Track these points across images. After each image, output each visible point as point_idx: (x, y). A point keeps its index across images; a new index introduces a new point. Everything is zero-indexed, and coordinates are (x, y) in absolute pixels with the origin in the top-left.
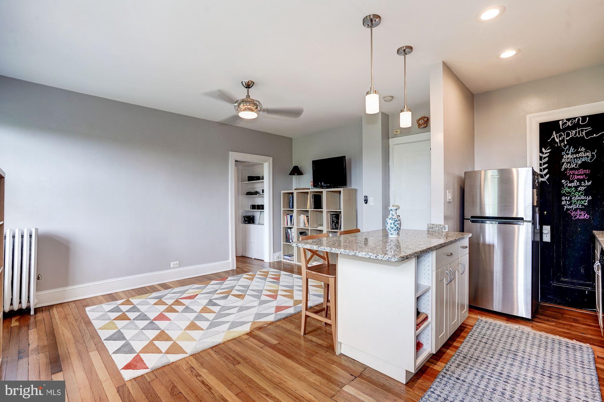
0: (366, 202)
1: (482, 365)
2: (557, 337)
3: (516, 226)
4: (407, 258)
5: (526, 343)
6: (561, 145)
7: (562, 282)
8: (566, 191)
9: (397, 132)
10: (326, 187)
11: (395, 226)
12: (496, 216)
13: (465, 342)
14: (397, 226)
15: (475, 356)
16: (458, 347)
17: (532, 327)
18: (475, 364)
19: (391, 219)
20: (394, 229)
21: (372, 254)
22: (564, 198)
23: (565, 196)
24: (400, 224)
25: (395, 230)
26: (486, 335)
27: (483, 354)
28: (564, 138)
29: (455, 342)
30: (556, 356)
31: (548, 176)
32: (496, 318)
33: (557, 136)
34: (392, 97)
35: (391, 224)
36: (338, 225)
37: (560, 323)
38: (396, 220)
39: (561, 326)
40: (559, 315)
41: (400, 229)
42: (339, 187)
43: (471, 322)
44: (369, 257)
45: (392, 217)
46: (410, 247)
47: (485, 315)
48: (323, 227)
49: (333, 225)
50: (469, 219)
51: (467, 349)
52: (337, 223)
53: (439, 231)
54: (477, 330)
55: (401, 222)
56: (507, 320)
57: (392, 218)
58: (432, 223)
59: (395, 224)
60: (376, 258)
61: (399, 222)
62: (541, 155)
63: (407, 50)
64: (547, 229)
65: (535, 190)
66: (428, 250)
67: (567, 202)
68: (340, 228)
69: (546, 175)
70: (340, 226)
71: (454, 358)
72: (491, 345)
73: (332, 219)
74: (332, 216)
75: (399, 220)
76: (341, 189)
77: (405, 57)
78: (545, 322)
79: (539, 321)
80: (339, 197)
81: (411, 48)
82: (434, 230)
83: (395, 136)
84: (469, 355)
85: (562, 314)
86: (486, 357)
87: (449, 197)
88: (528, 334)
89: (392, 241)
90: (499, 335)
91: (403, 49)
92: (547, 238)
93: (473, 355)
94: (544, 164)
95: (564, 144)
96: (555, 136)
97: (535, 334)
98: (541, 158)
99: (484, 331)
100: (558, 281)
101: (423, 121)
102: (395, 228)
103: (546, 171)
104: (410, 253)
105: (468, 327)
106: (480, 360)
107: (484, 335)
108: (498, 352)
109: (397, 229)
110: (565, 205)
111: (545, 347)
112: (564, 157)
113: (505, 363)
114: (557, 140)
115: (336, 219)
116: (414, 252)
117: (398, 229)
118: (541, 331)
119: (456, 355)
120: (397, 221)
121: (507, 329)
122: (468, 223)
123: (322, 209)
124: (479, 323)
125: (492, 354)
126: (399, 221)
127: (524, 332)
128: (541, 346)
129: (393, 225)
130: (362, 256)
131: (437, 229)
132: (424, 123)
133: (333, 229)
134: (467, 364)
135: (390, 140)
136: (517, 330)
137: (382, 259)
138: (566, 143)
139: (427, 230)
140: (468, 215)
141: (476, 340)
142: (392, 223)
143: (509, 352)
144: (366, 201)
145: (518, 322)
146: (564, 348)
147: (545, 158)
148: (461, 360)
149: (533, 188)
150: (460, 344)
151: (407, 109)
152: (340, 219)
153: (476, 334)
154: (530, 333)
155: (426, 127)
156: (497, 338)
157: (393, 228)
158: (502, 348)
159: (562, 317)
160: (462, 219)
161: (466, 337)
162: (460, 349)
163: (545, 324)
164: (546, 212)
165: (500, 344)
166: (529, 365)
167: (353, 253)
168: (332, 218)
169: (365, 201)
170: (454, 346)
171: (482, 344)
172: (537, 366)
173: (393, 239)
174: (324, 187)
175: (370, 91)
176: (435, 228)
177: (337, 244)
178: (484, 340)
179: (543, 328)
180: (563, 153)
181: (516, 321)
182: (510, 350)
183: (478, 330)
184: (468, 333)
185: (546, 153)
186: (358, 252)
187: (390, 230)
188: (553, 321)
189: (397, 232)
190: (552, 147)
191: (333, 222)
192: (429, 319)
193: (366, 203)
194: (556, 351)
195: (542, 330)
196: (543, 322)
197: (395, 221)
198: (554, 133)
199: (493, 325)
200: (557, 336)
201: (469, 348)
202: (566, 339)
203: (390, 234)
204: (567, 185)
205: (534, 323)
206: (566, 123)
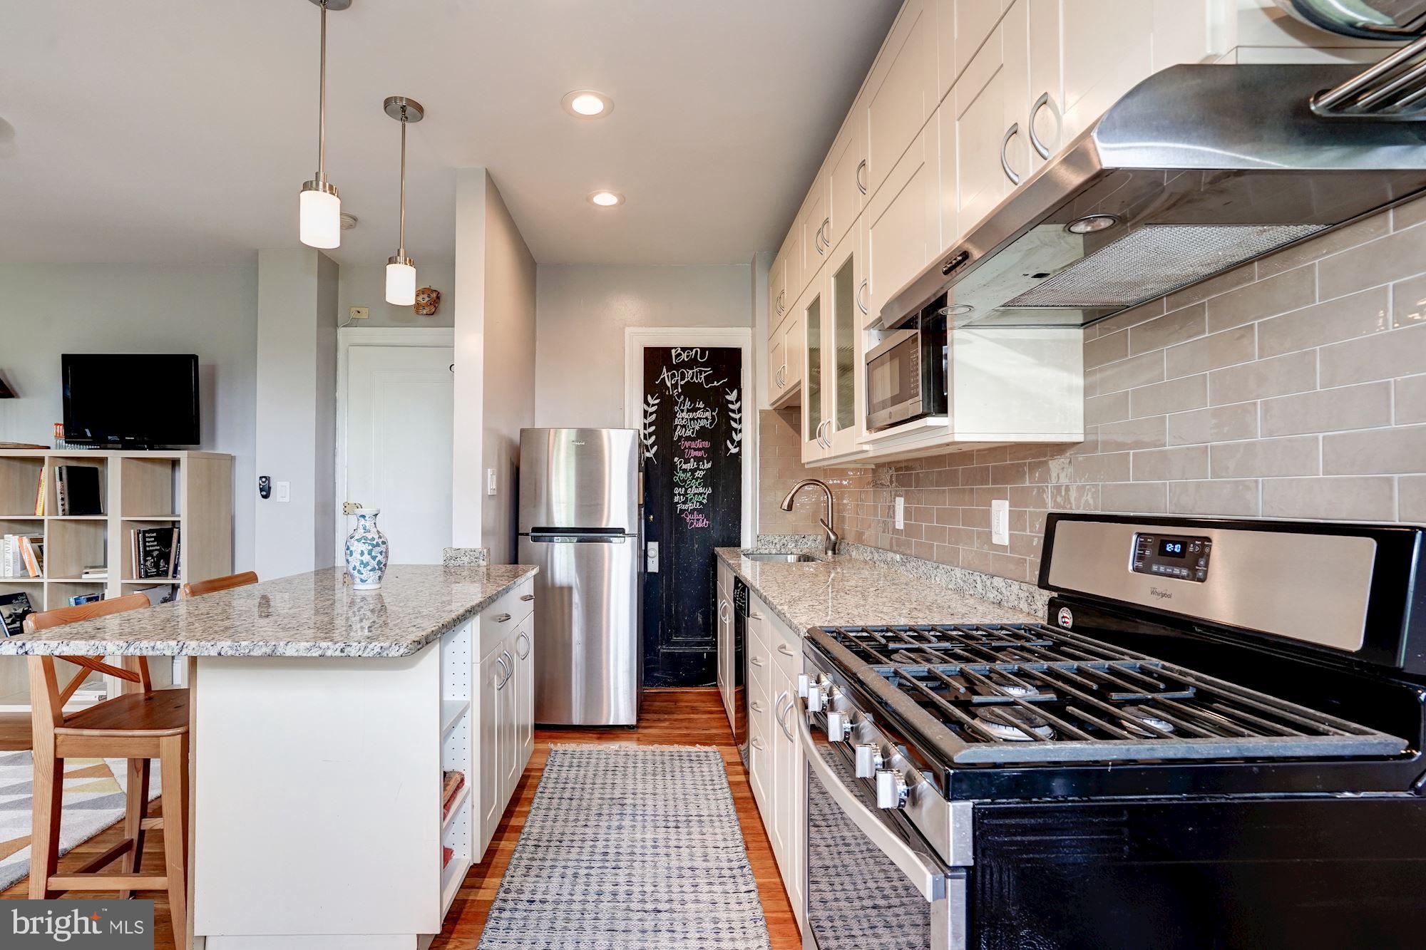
0: (264, 493)
1: (572, 850)
2: (676, 748)
3: (606, 544)
4: (427, 643)
5: (635, 774)
6: (673, 393)
7: (677, 643)
8: (679, 478)
9: (359, 312)
10: (120, 446)
11: (374, 558)
12: (573, 526)
13: (533, 811)
14: (377, 559)
15: (556, 837)
16: (522, 827)
17: (638, 740)
18: (557, 853)
19: (363, 541)
20: (369, 568)
21: (330, 643)
22: (677, 491)
23: (679, 486)
24: (387, 552)
25: (373, 570)
26: (568, 781)
27: (570, 824)
28: (678, 380)
29: (513, 818)
30: (679, 782)
31: (655, 448)
32: (579, 738)
33: (668, 376)
34: (355, 220)
35: (362, 554)
36: (167, 563)
37: (676, 720)
38: (375, 542)
39: (678, 726)
40: (671, 705)
41: (385, 565)
42: (169, 446)
43: (539, 761)
44: (320, 652)
45: (364, 535)
46: (425, 611)
47: (561, 738)
48: (106, 572)
49: (148, 563)
50: (527, 534)
51: (538, 824)
52: (165, 556)
53: (472, 564)
54: (552, 776)
55: (387, 549)
56: (599, 738)
57: (366, 538)
58: (455, 546)
59: (373, 554)
60: (343, 654)
61: (383, 548)
62: (646, 408)
63: (410, 110)
64: (653, 547)
65: (641, 473)
66: (468, 613)
67: (682, 497)
68: (175, 571)
69: (652, 446)
70: (176, 566)
71: (517, 855)
72: (581, 800)
73: (145, 546)
74: (144, 538)
75: (384, 543)
76: (182, 455)
77: (404, 126)
78: (656, 725)
79: (647, 725)
80: (170, 477)
81: (420, 109)
82: (459, 562)
83: (352, 323)
84: (545, 838)
85: (676, 702)
86: (576, 828)
87: (492, 485)
88: (636, 756)
89: (364, 599)
90: (590, 774)
91: (400, 104)
92: (653, 566)
93: (551, 834)
94: (651, 424)
95: (678, 392)
96: (666, 375)
97: (645, 752)
98: (646, 414)
99: (564, 775)
100: (668, 642)
101: (427, 299)
102: (374, 563)
103: (653, 438)
104: (434, 629)
105: (532, 774)
106: (566, 839)
107: (566, 783)
108: (594, 811)
109: (377, 567)
110: (678, 503)
111: (662, 773)
112: (677, 415)
113: (609, 828)
114: (669, 384)
115: (157, 545)
116: (440, 625)
117: (382, 566)
118: (652, 743)
119: (520, 848)
120: (378, 545)
121: (601, 756)
122: (527, 544)
123: (107, 515)
124: (552, 759)
125: (586, 819)
126: (384, 546)
127: (629, 753)
128: (657, 773)
129: (366, 558)
130: (296, 654)
131: (466, 559)
132: (431, 304)
133: (147, 576)
134: (544, 859)
135: (341, 331)
136: (617, 753)
137: (360, 653)
138: (680, 391)
139: (442, 562)
140: (526, 526)
141: (553, 799)
142: (366, 552)
143: (611, 803)
144: (266, 492)
145: (618, 737)
146: (687, 764)
147: (651, 414)
148: (531, 856)
149: (639, 471)
150: (523, 819)
151: (406, 260)
152: (174, 545)
153: (550, 785)
154: (638, 753)
155: (433, 314)
156: (589, 781)
157: (366, 565)
158: (599, 799)
159: (676, 708)
160: (515, 534)
161: (533, 799)
162: (526, 830)
163: (656, 727)
164: (652, 517)
165: (595, 791)
166: (645, 818)
167: (264, 650)
168: (145, 542)
169: (261, 490)
170: (513, 827)
171: (565, 804)
172: (656, 813)
173: (367, 593)
174: (109, 446)
175: (314, 183)
176: (462, 558)
177: (197, 625)
178: (567, 795)
179: (654, 736)
180: (677, 408)
181: (612, 736)
182: (613, 799)
183: (554, 775)
184: (536, 787)
185: (653, 405)
186: (282, 644)
187: (359, 571)
188: (665, 720)
189: (379, 573)
190: (661, 396)
191: (147, 554)
192: (467, 783)
193: (265, 497)
194: (678, 774)
195: (653, 741)
196: (652, 725)
197: (374, 546)
198: (665, 370)
199: (577, 755)
200: (675, 745)
201: (543, 822)
202: (687, 747)
203: (358, 580)
204: (681, 467)
205: (640, 730)
206: (680, 354)
